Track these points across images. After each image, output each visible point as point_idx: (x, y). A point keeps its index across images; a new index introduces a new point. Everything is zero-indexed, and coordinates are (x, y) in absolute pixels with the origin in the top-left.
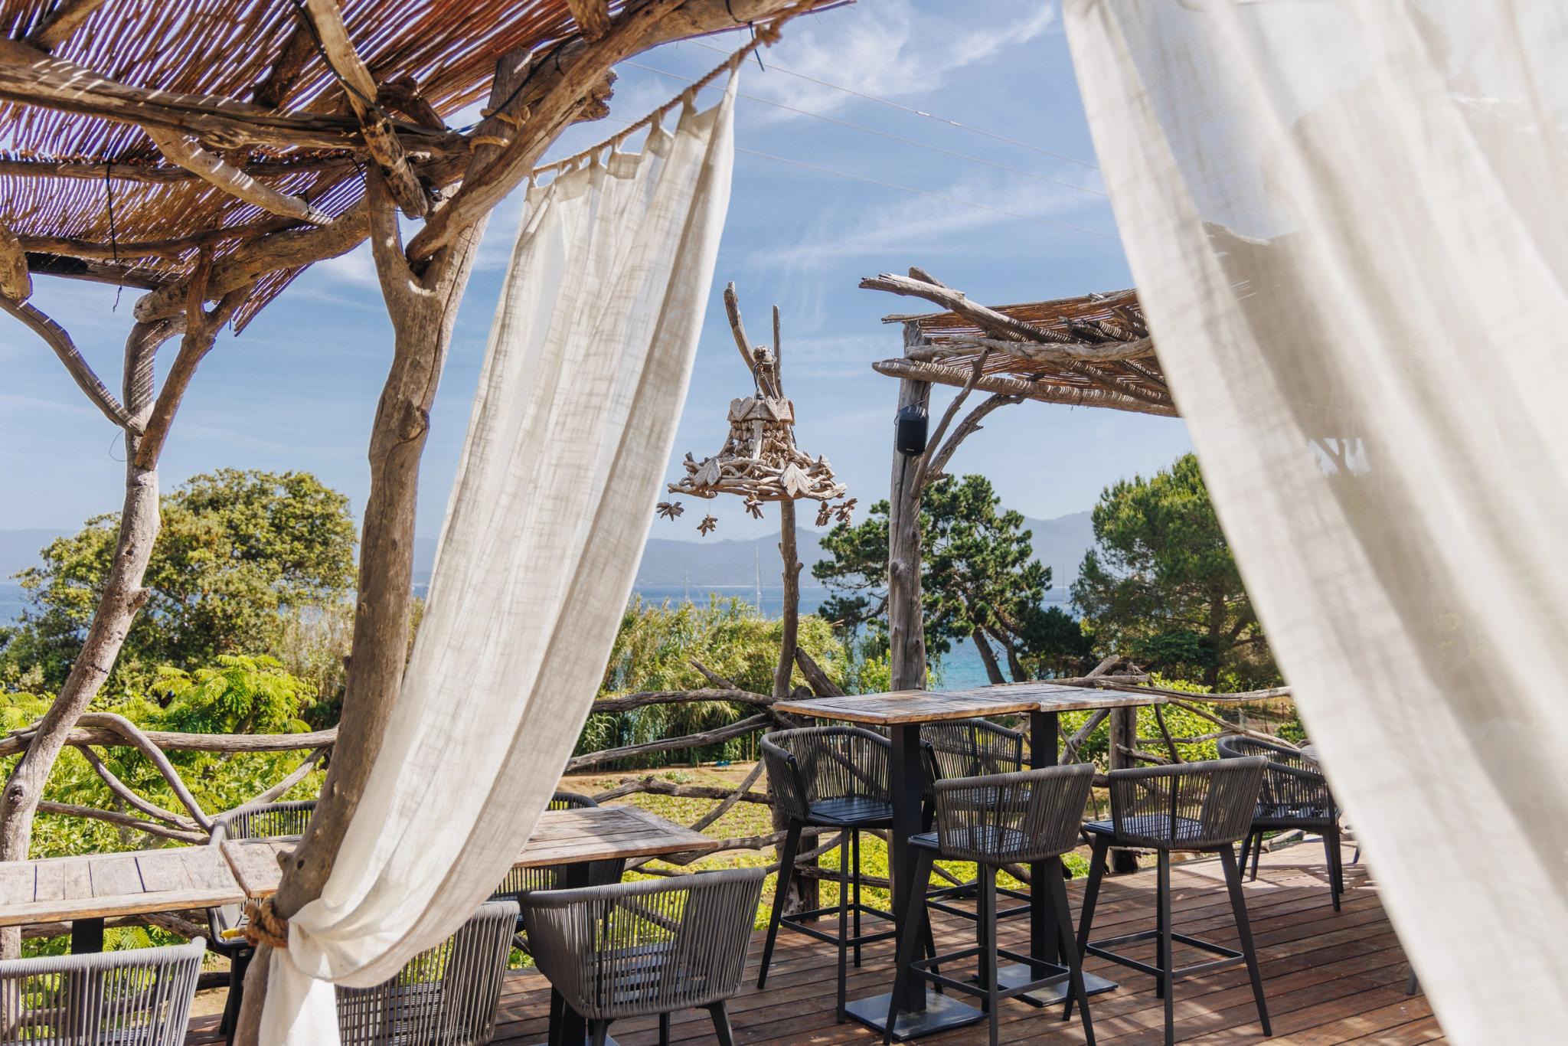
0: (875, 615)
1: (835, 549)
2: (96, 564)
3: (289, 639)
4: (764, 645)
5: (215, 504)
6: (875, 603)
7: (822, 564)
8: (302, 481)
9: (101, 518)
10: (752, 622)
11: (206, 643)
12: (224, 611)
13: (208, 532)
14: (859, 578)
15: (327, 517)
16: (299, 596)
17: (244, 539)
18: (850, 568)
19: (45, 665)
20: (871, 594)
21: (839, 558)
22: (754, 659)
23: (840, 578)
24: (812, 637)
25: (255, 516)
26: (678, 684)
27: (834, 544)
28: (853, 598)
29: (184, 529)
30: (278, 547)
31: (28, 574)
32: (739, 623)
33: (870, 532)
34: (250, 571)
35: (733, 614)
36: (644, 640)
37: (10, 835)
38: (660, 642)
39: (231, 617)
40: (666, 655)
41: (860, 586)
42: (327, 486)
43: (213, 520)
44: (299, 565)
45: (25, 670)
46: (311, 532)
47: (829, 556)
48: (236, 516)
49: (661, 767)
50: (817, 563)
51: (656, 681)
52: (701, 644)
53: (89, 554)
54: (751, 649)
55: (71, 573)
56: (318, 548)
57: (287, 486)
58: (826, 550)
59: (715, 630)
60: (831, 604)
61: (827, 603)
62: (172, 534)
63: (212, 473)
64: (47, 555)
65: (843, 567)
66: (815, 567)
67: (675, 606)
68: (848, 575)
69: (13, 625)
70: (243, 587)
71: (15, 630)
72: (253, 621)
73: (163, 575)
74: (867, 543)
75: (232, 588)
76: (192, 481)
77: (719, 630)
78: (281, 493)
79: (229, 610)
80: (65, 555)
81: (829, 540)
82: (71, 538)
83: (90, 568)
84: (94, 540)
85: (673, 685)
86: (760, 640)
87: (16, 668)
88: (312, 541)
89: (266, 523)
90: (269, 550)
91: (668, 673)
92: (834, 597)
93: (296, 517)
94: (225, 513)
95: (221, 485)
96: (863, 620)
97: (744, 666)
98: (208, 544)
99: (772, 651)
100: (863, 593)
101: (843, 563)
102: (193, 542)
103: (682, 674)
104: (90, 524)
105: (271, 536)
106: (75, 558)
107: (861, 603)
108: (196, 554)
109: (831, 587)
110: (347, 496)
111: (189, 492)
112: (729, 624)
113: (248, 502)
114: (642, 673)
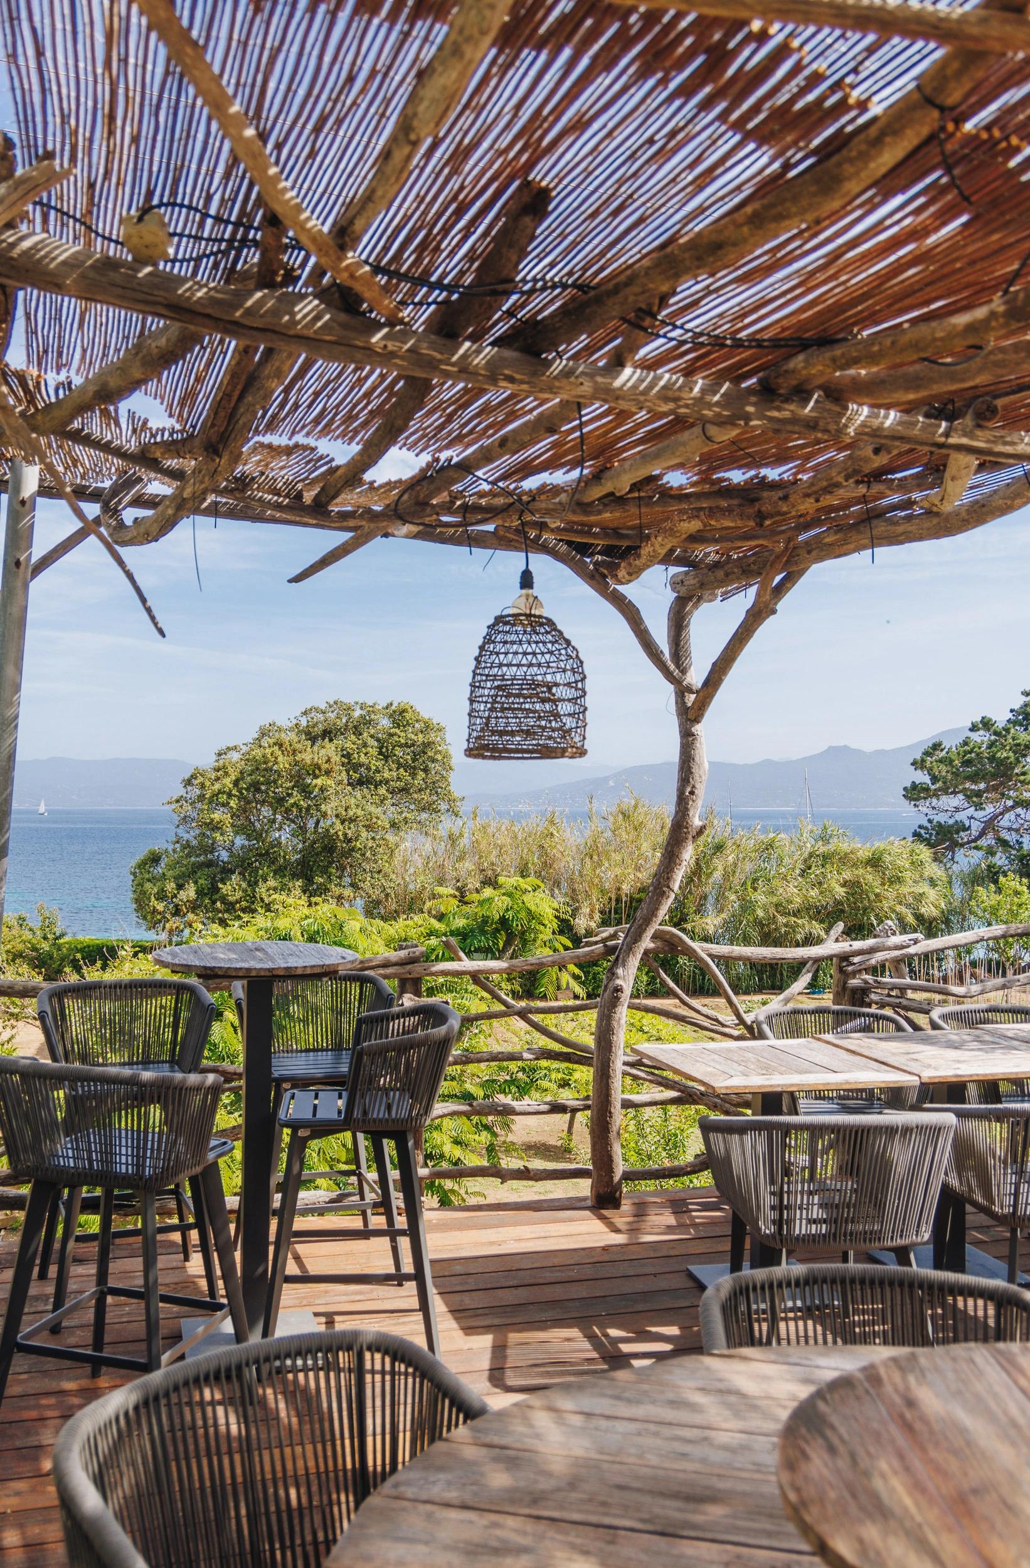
0: (975, 841)
1: (930, 771)
2: (234, 792)
3: (397, 859)
4: (861, 871)
5: (328, 734)
6: (976, 827)
7: (914, 786)
8: (404, 711)
9: (229, 749)
10: (845, 847)
11: (330, 863)
12: (345, 835)
13: (328, 761)
14: (958, 800)
15: (428, 745)
16: (406, 820)
17: (356, 767)
18: (945, 791)
19: (196, 883)
20: (972, 817)
21: (934, 779)
22: (853, 886)
23: (934, 801)
24: (913, 863)
25: (365, 745)
26: (772, 910)
27: (928, 764)
28: (951, 822)
29: (307, 757)
30: (386, 775)
31: (177, 801)
32: (831, 847)
33: (970, 752)
34: (364, 797)
35: (825, 838)
36: (735, 865)
37: (615, 1024)
38: (748, 866)
39: (350, 841)
40: (755, 880)
41: (957, 809)
42: (425, 715)
43: (329, 751)
44: (405, 790)
45: (180, 887)
46: (414, 760)
47: (923, 778)
48: (348, 745)
49: (755, 992)
50: (909, 785)
51: (747, 906)
52: (793, 869)
53: (228, 782)
54: (847, 875)
55: (214, 801)
56: (421, 775)
57: (391, 716)
58: (919, 772)
59: (806, 855)
60: (926, 828)
61: (920, 827)
62: (296, 763)
63: (323, 706)
64: (188, 783)
65: (940, 789)
66: (905, 789)
67: (765, 830)
68: (944, 798)
69: (165, 846)
70: (360, 812)
71: (166, 851)
72: (370, 844)
73: (292, 801)
74: (967, 763)
75: (351, 813)
76: (305, 713)
77: (811, 855)
78: (385, 723)
79: (350, 833)
80: (208, 783)
81: (923, 761)
82: (206, 768)
83: (230, 795)
84: (230, 770)
85: (766, 910)
86: (854, 865)
87: (173, 885)
88: (414, 768)
89: (374, 752)
90: (378, 777)
91: (760, 898)
92: (930, 821)
93: (401, 746)
94: (339, 742)
95: (332, 716)
96: (962, 845)
97: (840, 892)
98: (328, 773)
99: (870, 877)
100: (961, 816)
101: (939, 785)
102: (315, 770)
103: (775, 900)
104: (220, 755)
105: (380, 764)
106: (217, 786)
107: (962, 827)
108: (319, 782)
109: (925, 810)
110: (443, 724)
111: (304, 723)
112: (822, 849)
113: (358, 733)
114: (733, 897)
